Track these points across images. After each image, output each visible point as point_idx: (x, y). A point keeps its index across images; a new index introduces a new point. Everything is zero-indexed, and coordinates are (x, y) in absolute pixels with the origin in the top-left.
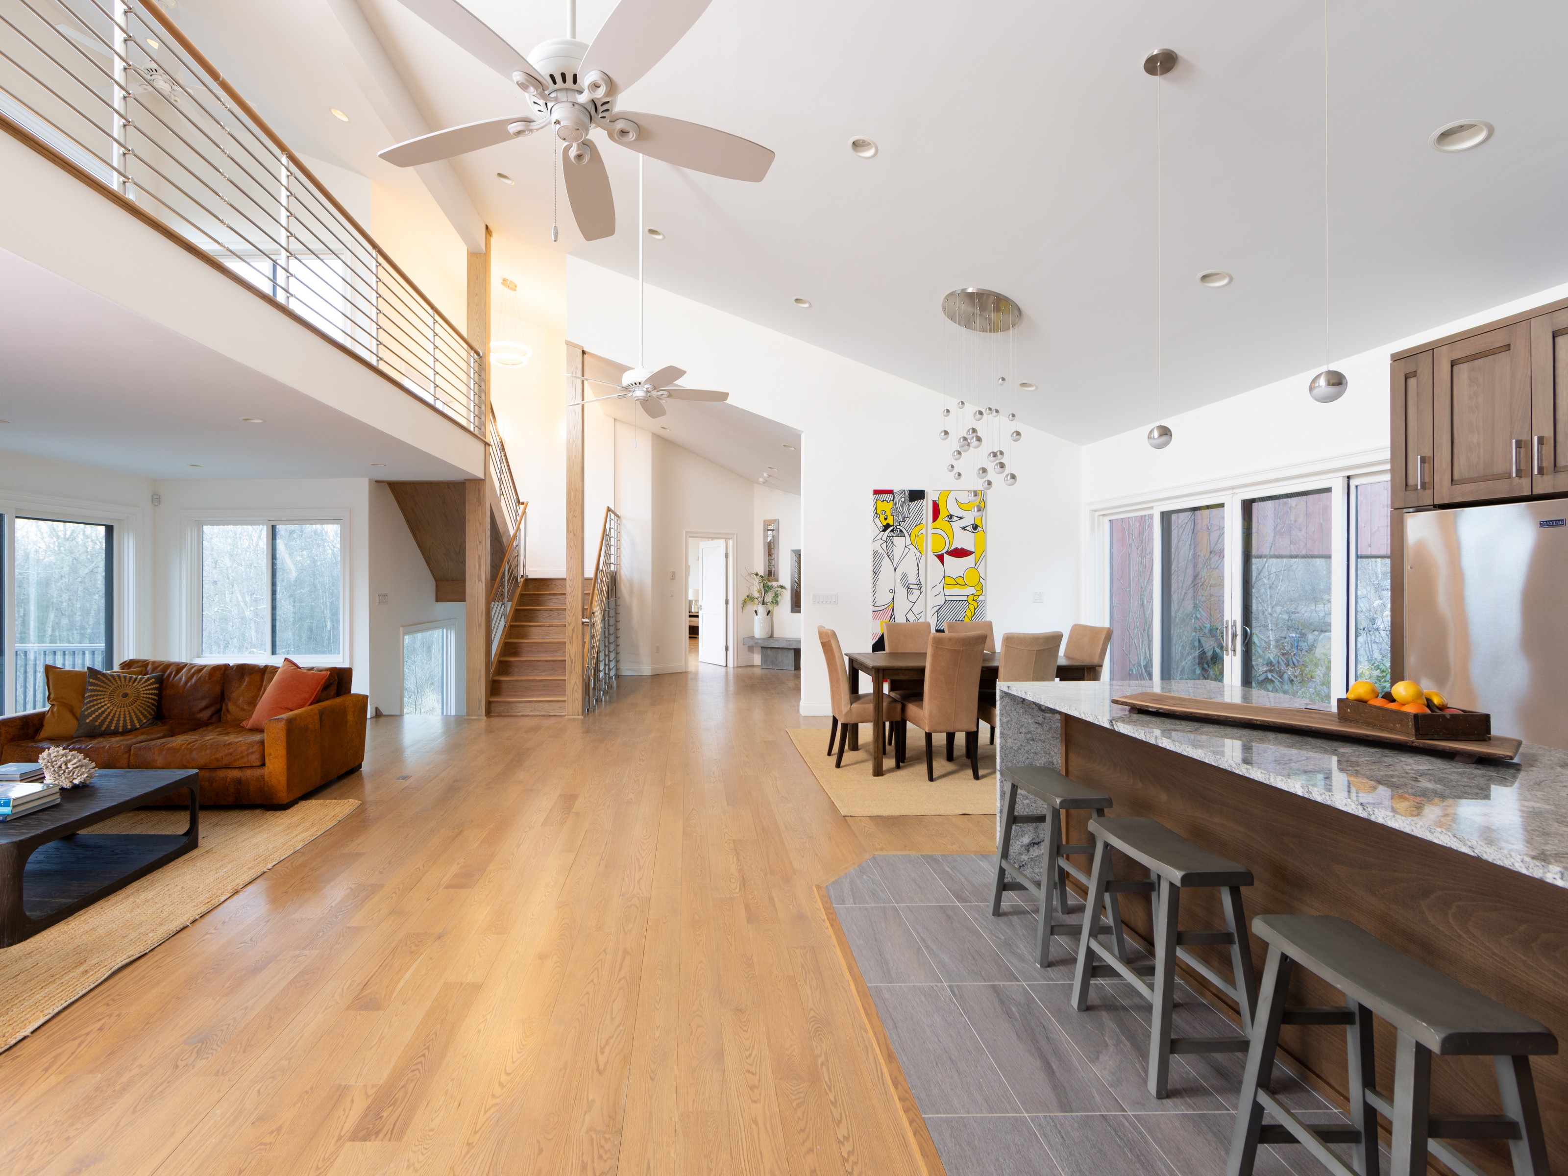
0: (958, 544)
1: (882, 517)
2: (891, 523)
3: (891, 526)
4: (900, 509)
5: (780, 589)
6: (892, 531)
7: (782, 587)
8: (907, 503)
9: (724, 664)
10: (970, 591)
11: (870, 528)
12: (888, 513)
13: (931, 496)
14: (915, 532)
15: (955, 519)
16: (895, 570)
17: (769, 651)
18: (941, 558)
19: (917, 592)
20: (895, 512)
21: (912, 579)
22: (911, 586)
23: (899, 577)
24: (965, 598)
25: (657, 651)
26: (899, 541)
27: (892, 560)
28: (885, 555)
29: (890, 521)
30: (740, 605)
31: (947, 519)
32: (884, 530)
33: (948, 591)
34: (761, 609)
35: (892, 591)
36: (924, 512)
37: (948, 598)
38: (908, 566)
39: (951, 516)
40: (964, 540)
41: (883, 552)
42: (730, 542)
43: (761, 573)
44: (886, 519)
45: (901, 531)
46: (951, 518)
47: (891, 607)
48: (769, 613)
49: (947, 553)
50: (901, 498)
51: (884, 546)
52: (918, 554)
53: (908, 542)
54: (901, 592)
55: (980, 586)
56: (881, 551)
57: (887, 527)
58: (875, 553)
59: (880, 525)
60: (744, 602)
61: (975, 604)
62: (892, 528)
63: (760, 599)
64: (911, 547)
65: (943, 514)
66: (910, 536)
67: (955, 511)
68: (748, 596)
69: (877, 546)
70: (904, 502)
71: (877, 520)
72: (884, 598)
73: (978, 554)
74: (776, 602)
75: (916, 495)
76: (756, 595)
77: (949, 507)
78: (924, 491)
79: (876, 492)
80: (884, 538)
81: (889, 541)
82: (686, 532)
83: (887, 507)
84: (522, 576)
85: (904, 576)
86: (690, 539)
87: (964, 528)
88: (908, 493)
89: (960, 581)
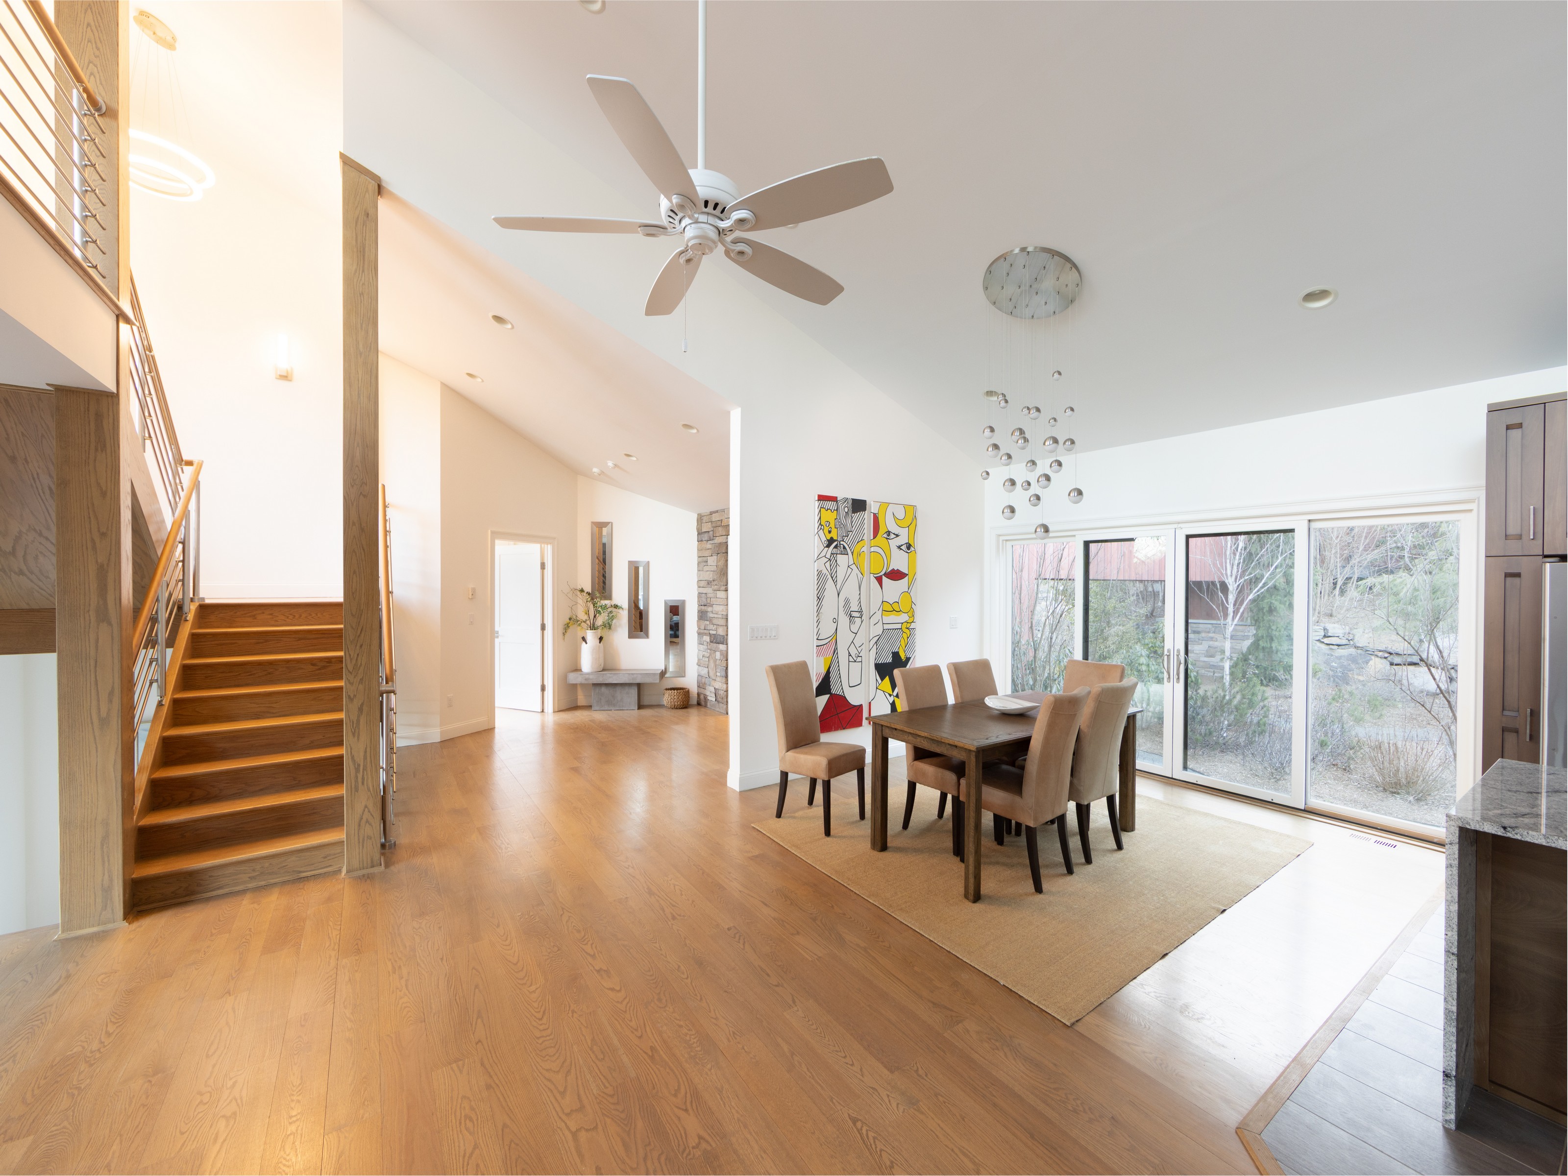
0: (894, 566)
1: (826, 529)
2: (835, 538)
3: (835, 541)
4: (843, 520)
5: (614, 610)
6: (836, 547)
7: (616, 606)
8: (850, 513)
9: (540, 710)
10: (904, 618)
11: (815, 544)
12: (832, 525)
13: (873, 507)
14: (856, 550)
15: (892, 536)
16: (838, 595)
17: (603, 689)
18: (879, 580)
19: (858, 620)
20: (839, 525)
21: (854, 607)
22: (854, 614)
23: (842, 603)
24: (899, 626)
25: (450, 706)
26: (842, 559)
27: (835, 582)
28: (829, 576)
29: (834, 535)
30: (561, 630)
31: (885, 535)
32: (828, 546)
33: (886, 619)
34: (590, 635)
35: (835, 621)
36: (865, 526)
37: (886, 627)
38: (850, 590)
39: (889, 533)
40: (899, 562)
41: (828, 573)
42: (549, 549)
43: (588, 588)
44: (830, 532)
45: (844, 548)
46: (889, 535)
47: (834, 640)
48: (601, 639)
49: (885, 575)
50: (845, 507)
51: (828, 564)
52: (860, 575)
53: (851, 562)
54: (844, 620)
55: (912, 613)
56: (825, 571)
57: (831, 541)
58: (820, 573)
59: (824, 539)
60: (567, 627)
61: (907, 631)
62: (836, 543)
63: (588, 622)
64: (853, 567)
65: (882, 530)
66: (852, 553)
67: (894, 528)
68: (570, 619)
69: (821, 565)
70: (847, 513)
71: (821, 532)
72: (827, 630)
73: (911, 576)
74: (608, 626)
75: (859, 506)
76: (582, 616)
77: (888, 523)
78: (865, 501)
79: (821, 498)
80: (828, 556)
81: (832, 559)
82: (492, 533)
83: (830, 516)
84: (192, 600)
85: (847, 601)
86: (497, 542)
87: (899, 547)
88: (850, 502)
89: (896, 607)
